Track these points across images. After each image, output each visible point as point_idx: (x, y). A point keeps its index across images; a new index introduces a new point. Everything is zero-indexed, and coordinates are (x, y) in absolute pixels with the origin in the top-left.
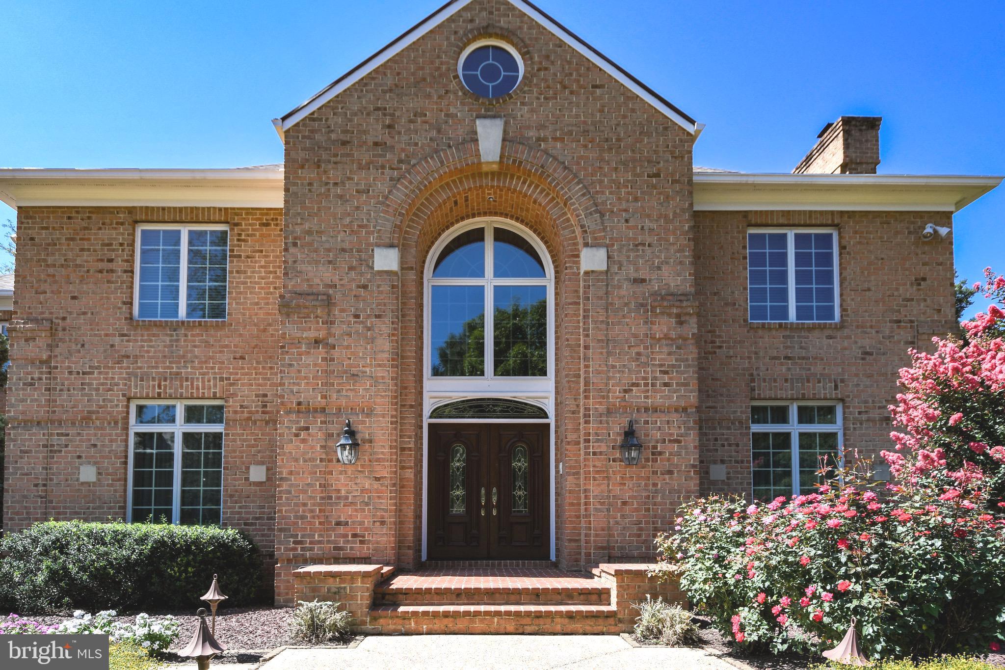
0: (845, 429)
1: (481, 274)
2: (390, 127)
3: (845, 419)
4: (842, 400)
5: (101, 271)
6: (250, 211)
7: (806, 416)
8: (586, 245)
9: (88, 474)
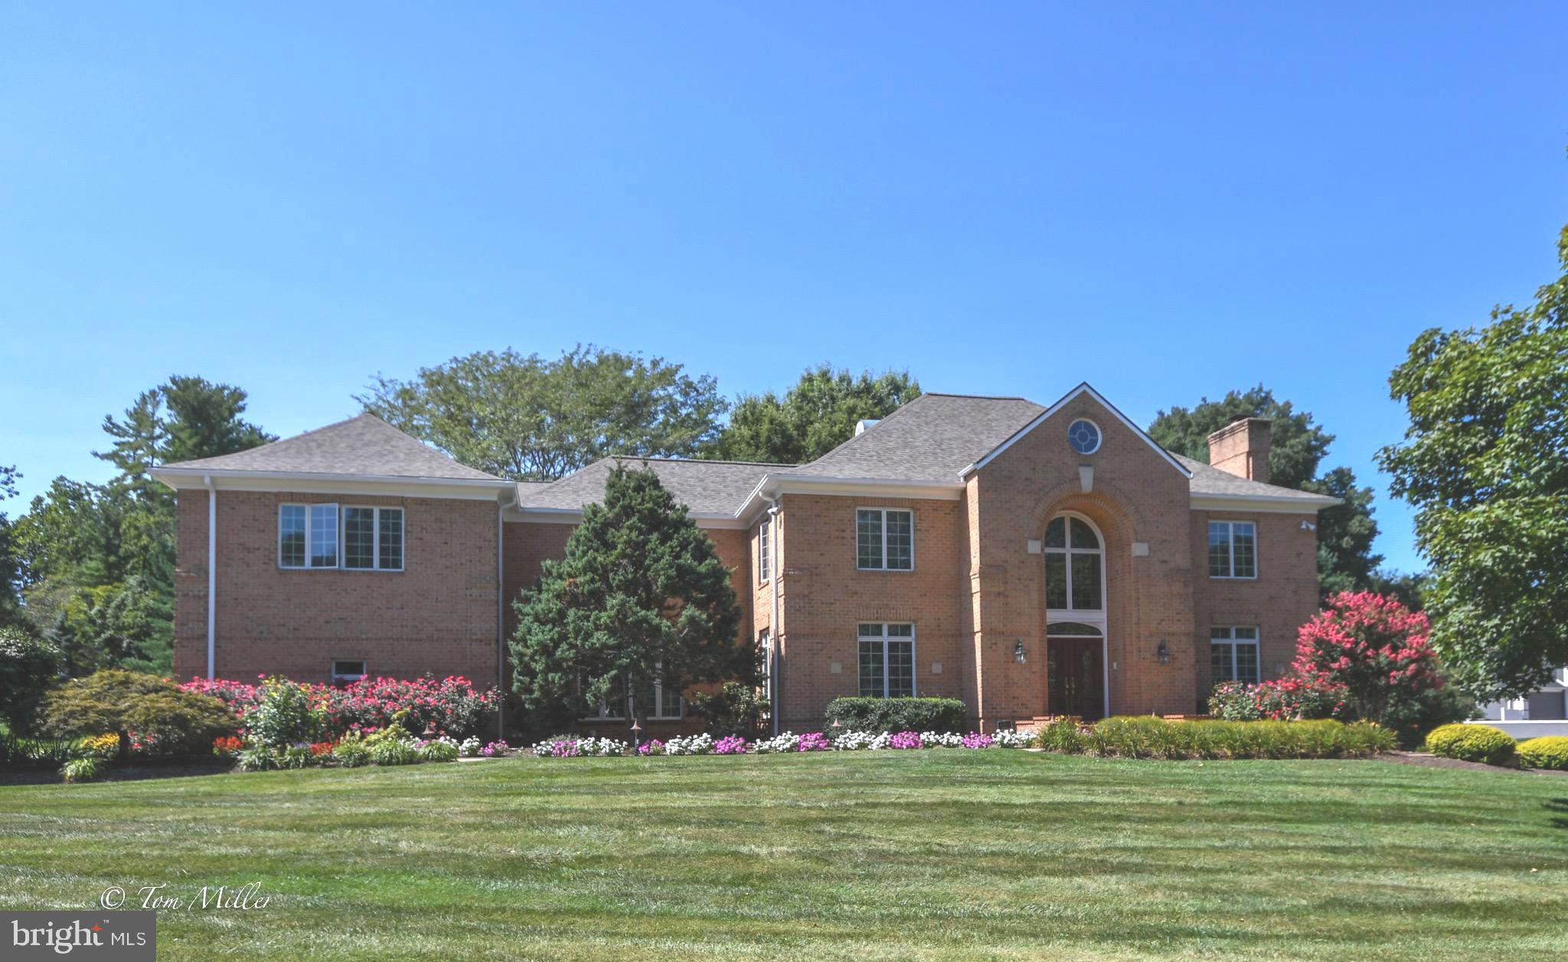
0: (1261, 642)
1: (1063, 545)
2: (1034, 469)
3: (1260, 636)
4: (1259, 625)
5: (837, 538)
6: (926, 501)
7: (1240, 634)
8: (1137, 541)
9: (836, 668)
